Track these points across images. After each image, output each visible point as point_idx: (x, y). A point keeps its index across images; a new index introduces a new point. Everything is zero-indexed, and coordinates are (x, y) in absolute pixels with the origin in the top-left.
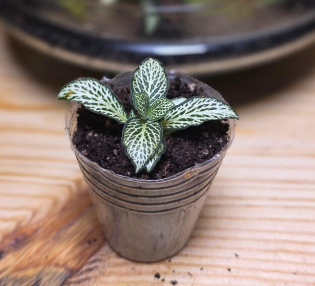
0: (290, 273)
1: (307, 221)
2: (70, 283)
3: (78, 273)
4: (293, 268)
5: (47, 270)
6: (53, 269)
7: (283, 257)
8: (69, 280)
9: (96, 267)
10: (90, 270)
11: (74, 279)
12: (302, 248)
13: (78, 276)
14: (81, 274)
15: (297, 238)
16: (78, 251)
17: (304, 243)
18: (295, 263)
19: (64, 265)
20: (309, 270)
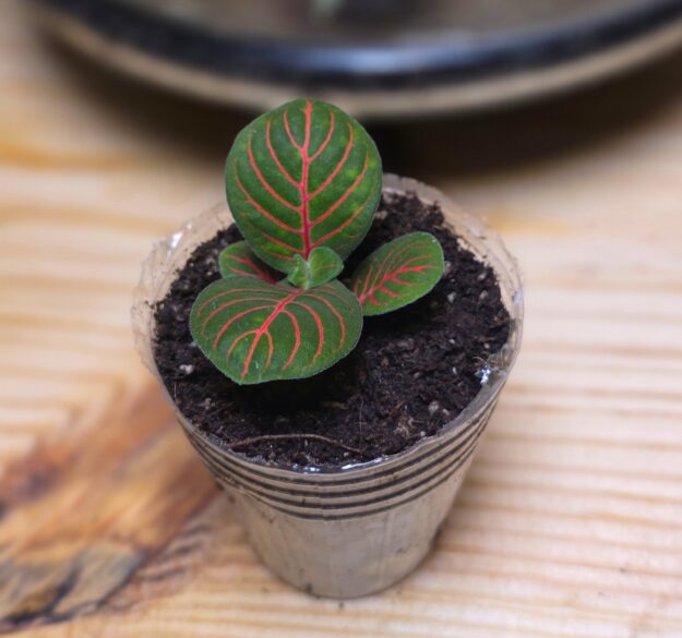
0: (612, 568)
1: (660, 447)
4: (621, 558)
7: (603, 531)
12: (643, 512)
15: (636, 487)
17: (652, 500)
18: (626, 547)
20: (656, 563)
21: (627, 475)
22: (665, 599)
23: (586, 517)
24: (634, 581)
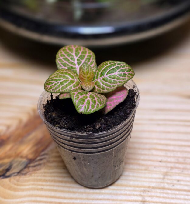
0: (157, 161)
1: (169, 132)
2: (29, 167)
3: (34, 161)
4: (160, 159)
5: (16, 160)
6: (19, 159)
7: (155, 152)
8: (29, 165)
9: (44, 158)
10: (41, 160)
11: (32, 165)
12: (165, 148)
13: (34, 163)
14: (36, 162)
15: (163, 142)
16: (34, 149)
17: (167, 145)
18: (161, 156)
19: (26, 157)
20: (169, 160)
21: (160, 139)
22: (172, 168)
23: (149, 149)
24: (164, 164)
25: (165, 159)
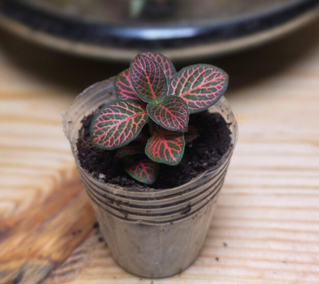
0: (279, 261)
4: (282, 257)
17: (295, 232)
20: (299, 258)
25: (291, 257)
